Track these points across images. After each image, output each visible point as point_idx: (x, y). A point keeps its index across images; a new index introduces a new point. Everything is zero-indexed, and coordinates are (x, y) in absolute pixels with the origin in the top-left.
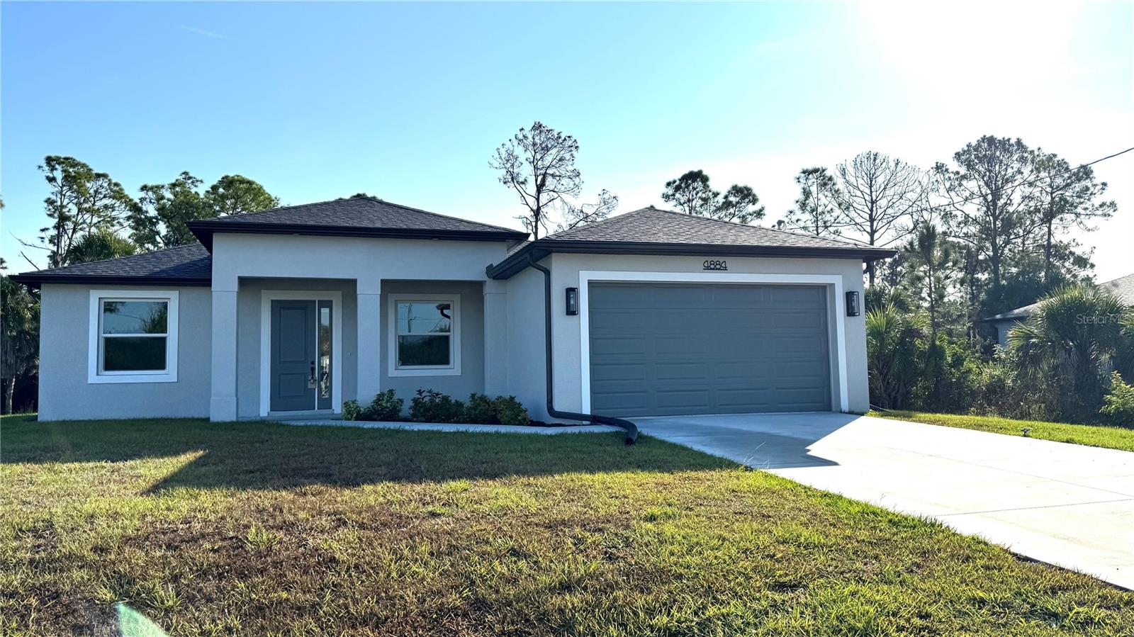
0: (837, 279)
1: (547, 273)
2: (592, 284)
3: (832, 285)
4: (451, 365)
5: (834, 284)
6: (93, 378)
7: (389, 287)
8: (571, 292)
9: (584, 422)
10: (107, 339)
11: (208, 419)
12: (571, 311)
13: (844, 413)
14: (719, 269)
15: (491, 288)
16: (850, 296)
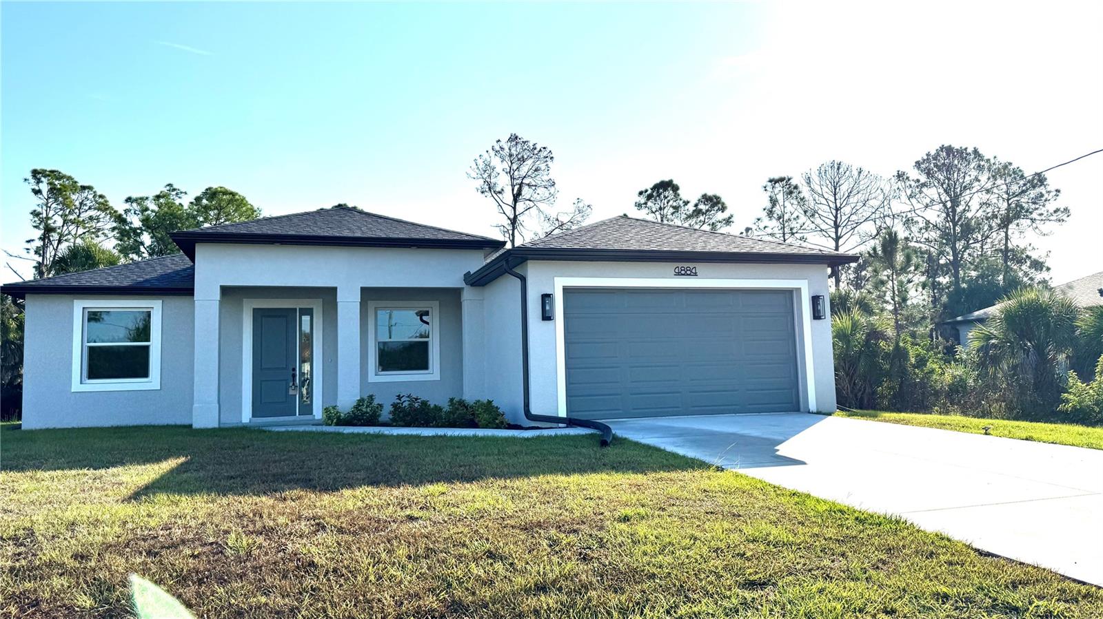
0: (804, 284)
1: (523, 280)
2: (567, 291)
3: (799, 290)
4: (430, 371)
5: (800, 289)
6: (76, 386)
7: (370, 295)
8: (546, 298)
9: (560, 425)
10: (91, 348)
11: (191, 426)
12: (547, 316)
13: (812, 413)
14: (690, 275)
15: (468, 295)
16: (815, 300)
